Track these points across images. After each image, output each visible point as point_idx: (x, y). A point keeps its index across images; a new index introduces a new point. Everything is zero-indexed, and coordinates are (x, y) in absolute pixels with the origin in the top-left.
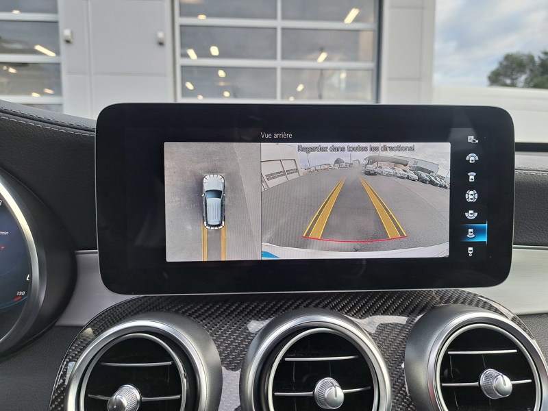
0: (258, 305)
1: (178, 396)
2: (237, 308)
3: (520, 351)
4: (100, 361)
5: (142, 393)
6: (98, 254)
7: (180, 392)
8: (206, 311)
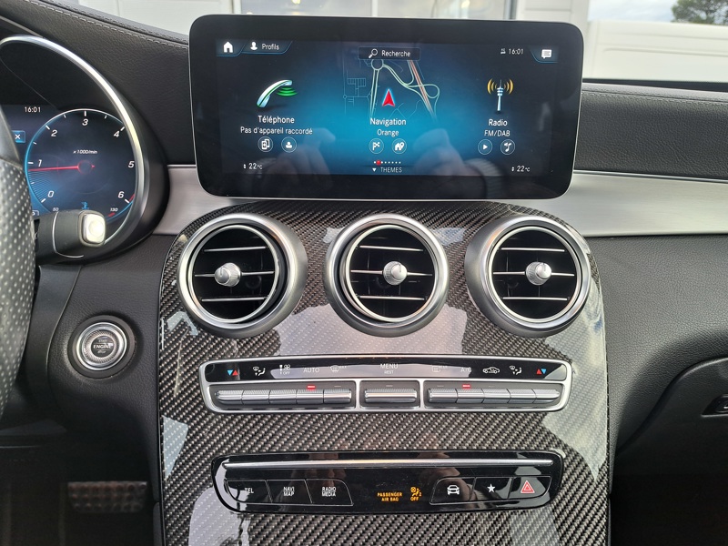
0: (339, 214)
1: (272, 272)
2: (319, 215)
3: (567, 252)
4: (204, 247)
5: (242, 271)
6: (196, 169)
7: (273, 269)
8: (292, 217)
